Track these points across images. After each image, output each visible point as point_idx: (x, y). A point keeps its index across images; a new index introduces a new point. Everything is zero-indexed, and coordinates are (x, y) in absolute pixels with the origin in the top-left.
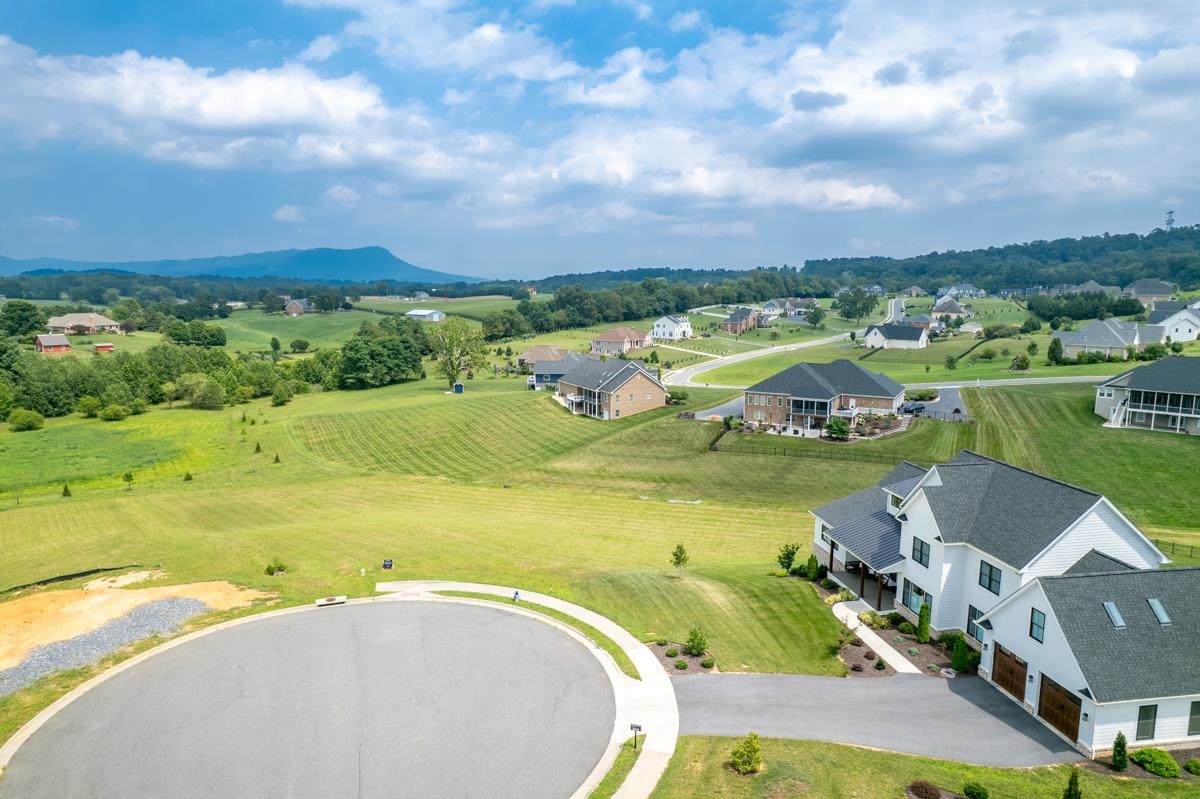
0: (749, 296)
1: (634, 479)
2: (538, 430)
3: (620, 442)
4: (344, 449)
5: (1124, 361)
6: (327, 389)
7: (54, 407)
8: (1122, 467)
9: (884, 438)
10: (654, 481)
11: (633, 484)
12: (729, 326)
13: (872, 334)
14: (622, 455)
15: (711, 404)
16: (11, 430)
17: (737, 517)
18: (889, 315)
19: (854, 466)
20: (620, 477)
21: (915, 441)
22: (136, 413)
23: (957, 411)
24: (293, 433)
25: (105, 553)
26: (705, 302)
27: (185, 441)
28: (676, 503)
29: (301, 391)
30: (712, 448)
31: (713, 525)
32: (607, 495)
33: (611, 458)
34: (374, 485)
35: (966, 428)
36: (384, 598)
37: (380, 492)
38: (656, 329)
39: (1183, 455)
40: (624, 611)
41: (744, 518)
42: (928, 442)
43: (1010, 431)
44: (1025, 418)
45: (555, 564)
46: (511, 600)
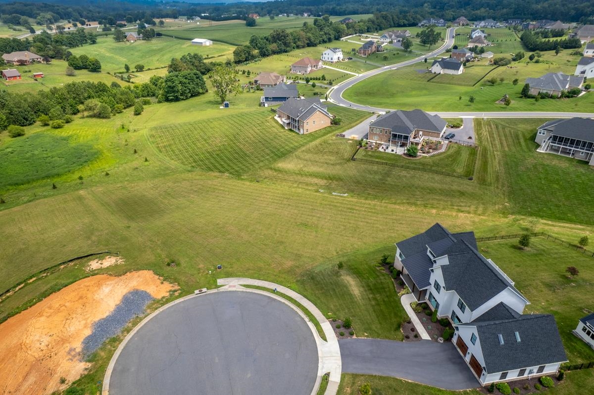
0: (373, 28)
1: (316, 177)
2: (268, 140)
3: (309, 151)
4: (177, 152)
5: (558, 98)
6: (160, 102)
7: (26, 121)
8: (539, 180)
9: (433, 156)
10: (326, 179)
11: (315, 180)
12: (362, 51)
13: (435, 66)
14: (311, 161)
15: (353, 125)
16: (9, 136)
17: (363, 207)
18: (446, 41)
19: (419, 174)
20: (309, 175)
21: (448, 159)
22: (68, 122)
23: (470, 138)
24: (150, 140)
25: (89, 238)
26: (350, 33)
27: (98, 145)
28: (336, 196)
29: (146, 103)
30: (353, 159)
31: (353, 213)
32: (304, 189)
33: (305, 162)
34: (195, 179)
35: (473, 151)
36: (222, 289)
37: (200, 185)
38: (324, 56)
39: (568, 174)
40: (319, 298)
41: (366, 207)
42: (453, 159)
43: (493, 153)
44: (501, 144)
45: (288, 264)
46: (274, 291)
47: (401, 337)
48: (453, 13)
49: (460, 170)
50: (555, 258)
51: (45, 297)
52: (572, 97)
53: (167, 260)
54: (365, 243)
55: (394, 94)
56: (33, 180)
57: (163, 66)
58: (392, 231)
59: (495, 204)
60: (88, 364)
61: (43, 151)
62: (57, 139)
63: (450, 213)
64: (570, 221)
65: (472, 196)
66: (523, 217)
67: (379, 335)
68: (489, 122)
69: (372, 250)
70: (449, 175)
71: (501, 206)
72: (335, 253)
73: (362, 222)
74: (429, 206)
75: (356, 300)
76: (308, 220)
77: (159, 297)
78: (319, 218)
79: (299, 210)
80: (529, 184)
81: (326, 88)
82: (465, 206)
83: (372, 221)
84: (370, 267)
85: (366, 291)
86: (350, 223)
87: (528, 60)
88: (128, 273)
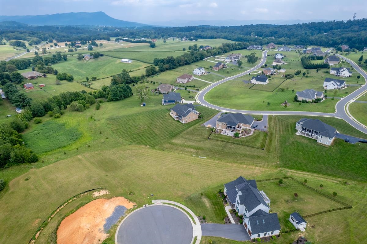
0: (222, 52)
1: (191, 148)
2: (167, 127)
3: (187, 133)
4: (122, 133)
5: (311, 103)
6: (108, 102)
7: (42, 115)
8: (294, 150)
9: (247, 137)
10: (196, 149)
11: (191, 150)
12: (215, 68)
13: (253, 79)
14: (188, 139)
15: (209, 118)
16: (35, 123)
17: (213, 164)
18: (262, 59)
20: (188, 147)
21: (253, 138)
22: (62, 114)
23: (265, 127)
24: (107, 126)
25: (90, 181)
26: (209, 56)
27: (80, 128)
28: (200, 158)
29: (101, 102)
30: (209, 139)
31: (208, 167)
32: (186, 154)
33: (186, 140)
34: (133, 149)
35: (266, 134)
36: (154, 205)
37: (135, 152)
38: (194, 71)
39: (307, 147)
40: (193, 208)
41: (214, 164)
42: (256, 139)
43: (275, 135)
44: (280, 130)
45: (181, 193)
46: (175, 205)
47: (224, 223)
48: (267, 40)
49: (258, 145)
50: (292, 189)
51: (79, 209)
52: (318, 102)
53: (129, 192)
54: (213, 183)
55: (231, 97)
56: (54, 150)
57: (107, 77)
58: (225, 177)
59: (273, 162)
60: (107, 234)
61: (54, 132)
62: (59, 125)
63: (252, 167)
64: (304, 171)
65: (263, 158)
66: (284, 169)
67: (216, 222)
68: (276, 117)
69: (215, 186)
70: (253, 147)
71: (275, 164)
72: (200, 188)
73: (212, 172)
74: (243, 163)
75: (207, 208)
76: (188, 171)
77: (129, 208)
78: (193, 170)
79: (183, 166)
80: (289, 152)
81: (196, 93)
82: (259, 163)
83: (217, 171)
84: (214, 194)
85: (211, 205)
86: (206, 173)
87: (303, 76)
88: (113, 198)
